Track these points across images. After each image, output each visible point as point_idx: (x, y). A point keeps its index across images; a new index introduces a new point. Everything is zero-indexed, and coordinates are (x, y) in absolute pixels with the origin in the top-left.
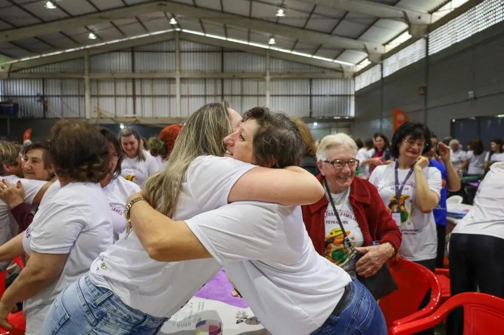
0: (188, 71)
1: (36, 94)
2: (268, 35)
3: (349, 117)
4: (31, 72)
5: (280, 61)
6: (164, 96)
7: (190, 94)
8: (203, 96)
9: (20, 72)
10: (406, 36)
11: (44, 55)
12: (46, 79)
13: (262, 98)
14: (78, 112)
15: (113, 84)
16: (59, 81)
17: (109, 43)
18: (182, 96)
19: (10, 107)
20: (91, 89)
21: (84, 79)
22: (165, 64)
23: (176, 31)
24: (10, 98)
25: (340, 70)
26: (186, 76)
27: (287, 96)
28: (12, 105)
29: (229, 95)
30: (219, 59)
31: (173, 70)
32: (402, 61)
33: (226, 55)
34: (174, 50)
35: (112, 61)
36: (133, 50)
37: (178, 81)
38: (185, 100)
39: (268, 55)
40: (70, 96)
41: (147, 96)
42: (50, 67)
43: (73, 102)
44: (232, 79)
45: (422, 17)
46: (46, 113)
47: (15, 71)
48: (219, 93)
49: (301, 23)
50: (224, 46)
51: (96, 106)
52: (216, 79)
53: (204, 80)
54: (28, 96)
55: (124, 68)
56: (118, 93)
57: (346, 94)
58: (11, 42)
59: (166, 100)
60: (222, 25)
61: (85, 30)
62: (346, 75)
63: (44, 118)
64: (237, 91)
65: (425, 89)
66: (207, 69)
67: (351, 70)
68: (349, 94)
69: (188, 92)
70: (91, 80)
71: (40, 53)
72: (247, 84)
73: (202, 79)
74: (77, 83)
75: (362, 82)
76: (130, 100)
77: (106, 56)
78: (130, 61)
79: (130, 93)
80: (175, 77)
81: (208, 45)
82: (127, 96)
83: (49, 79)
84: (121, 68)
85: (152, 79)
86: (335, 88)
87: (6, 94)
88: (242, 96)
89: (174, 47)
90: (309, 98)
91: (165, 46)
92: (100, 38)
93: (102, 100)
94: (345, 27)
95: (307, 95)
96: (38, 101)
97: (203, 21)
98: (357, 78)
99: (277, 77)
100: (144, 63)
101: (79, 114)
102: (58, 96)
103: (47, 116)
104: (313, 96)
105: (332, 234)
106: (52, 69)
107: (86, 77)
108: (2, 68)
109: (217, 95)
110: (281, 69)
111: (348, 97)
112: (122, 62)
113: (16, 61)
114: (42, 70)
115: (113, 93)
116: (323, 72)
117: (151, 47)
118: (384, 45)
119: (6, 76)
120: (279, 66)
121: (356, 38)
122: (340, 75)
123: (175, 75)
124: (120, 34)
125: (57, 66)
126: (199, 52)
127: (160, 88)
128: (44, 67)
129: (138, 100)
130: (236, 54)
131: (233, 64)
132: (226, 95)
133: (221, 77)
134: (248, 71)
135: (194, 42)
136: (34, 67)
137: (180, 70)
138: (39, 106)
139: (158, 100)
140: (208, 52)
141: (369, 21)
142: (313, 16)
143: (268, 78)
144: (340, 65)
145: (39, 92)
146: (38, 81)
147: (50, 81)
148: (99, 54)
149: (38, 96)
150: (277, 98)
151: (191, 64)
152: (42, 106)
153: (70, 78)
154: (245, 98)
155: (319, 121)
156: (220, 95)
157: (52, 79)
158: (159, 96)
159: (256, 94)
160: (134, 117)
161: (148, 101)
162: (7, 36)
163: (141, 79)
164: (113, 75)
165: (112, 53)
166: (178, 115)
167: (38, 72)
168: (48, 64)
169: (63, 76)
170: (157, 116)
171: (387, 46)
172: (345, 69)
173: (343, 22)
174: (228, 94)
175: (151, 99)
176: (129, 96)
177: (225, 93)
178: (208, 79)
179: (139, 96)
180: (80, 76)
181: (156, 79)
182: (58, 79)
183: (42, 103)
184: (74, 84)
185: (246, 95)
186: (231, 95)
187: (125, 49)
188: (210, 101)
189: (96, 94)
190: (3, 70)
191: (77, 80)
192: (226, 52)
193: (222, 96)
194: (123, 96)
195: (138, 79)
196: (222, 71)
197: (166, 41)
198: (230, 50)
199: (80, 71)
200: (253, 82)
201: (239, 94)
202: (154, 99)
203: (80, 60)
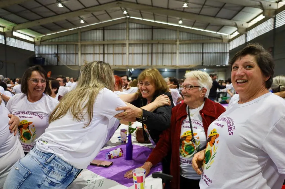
0: (133, 39)
1: (54, 53)
2: (178, 18)
3: (225, 65)
4: (51, 41)
5: (185, 33)
6: (120, 54)
7: (134, 52)
8: (141, 53)
9: (46, 41)
10: (262, 17)
11: (58, 32)
12: (59, 45)
13: (174, 55)
14: (74, 62)
15: (93, 47)
16: (65, 46)
17: (91, 25)
18: (129, 54)
19: (41, 60)
20: (81, 50)
21: (78, 44)
22: (121, 36)
23: (127, 18)
24: (41, 55)
25: (220, 38)
26: (132, 42)
27: (189, 53)
28: (42, 59)
29: (156, 53)
30: (151, 33)
31: (125, 39)
32: (258, 32)
33: (155, 30)
34: (125, 28)
35: (93, 35)
36: (104, 28)
37: (127, 45)
38: (131, 56)
39: (178, 30)
40: (71, 54)
41: (111, 54)
42: (61, 38)
43: (72, 57)
44: (157, 44)
45: (271, 5)
46: (58, 62)
47: (43, 41)
48: (150, 51)
49: (197, 11)
50: (153, 25)
51: (84, 59)
52: (148, 44)
54: (50, 54)
55: (99, 39)
56: (96, 52)
57: (224, 52)
58: (42, 26)
59: (121, 55)
60: (152, 13)
61: (78, 18)
62: (224, 41)
63: (58, 65)
64: (160, 50)
65: (273, 48)
66: (143, 38)
67: (227, 37)
68: (225, 52)
69: (133, 51)
70: (82, 45)
71: (56, 31)
72: (166, 47)
73: (141, 44)
74: (74, 47)
75: (234, 45)
76: (102, 56)
77: (90, 32)
78: (102, 35)
79: (102, 52)
80: (125, 43)
81: (145, 25)
82: (100, 54)
83: (60, 45)
84: (97, 39)
85: (114, 44)
86: (218, 48)
87: (39, 53)
88: (163, 53)
89: (126, 27)
90: (201, 54)
91: (121, 26)
92: (86, 23)
93: (87, 56)
94: (224, 12)
95: (200, 53)
96: (55, 57)
97: (142, 11)
98: (231, 43)
99: (183, 43)
100: (110, 35)
101: (75, 63)
102: (65, 54)
103: (59, 65)
104: (204, 53)
105: (185, 134)
106: (62, 39)
107: (79, 44)
108: (37, 39)
110: (186, 38)
111: (225, 54)
112: (98, 35)
113: (44, 36)
114: (57, 40)
115: (93, 52)
116: (210, 39)
117: (114, 27)
118: (248, 22)
119: (39, 43)
120: (185, 36)
121: (230, 19)
122: (220, 41)
123: (126, 42)
124: (97, 20)
125: (64, 38)
126: (139, 29)
127: (118, 49)
128: (58, 39)
129: (106, 56)
130: (160, 30)
131: (158, 35)
132: (154, 53)
133: (151, 43)
134: (166, 39)
135: (136, 23)
136: (53, 39)
137: (129, 39)
138: (55, 59)
139: (117, 56)
140: (144, 29)
141: (239, 9)
142: (205, 6)
143: (178, 43)
144: (221, 35)
145: (55, 52)
146: (55, 46)
147: (61, 46)
148: (86, 31)
150: (183, 54)
151: (135, 36)
152: (57, 59)
153: (71, 44)
155: (207, 68)
156: (150, 53)
157: (62, 45)
158: (117, 54)
159: (171, 52)
161: (111, 56)
162: (39, 23)
163: (108, 44)
164: (93, 42)
165: (93, 31)
166: (127, 64)
167: (55, 41)
169: (67, 43)
170: (116, 64)
171: (249, 23)
172: (223, 37)
173: (223, 10)
174: (155, 52)
175: (113, 55)
176: (101, 54)
177: (153, 52)
178: (144, 44)
179: (106, 54)
180: (76, 43)
181: (115, 44)
182: (65, 45)
183: (57, 58)
184: (72, 47)
185: (165, 53)
186: (157, 53)
187: (100, 28)
188: (145, 56)
189: (84, 53)
190: (38, 41)
191: (74, 45)
192: (154, 28)
193: (152, 53)
194: (98, 54)
195: (106, 44)
196: (152, 39)
197: (122, 23)
198: (157, 28)
199: (76, 40)
200: (169, 46)
201: (161, 52)
202: (115, 55)
203: (76, 35)
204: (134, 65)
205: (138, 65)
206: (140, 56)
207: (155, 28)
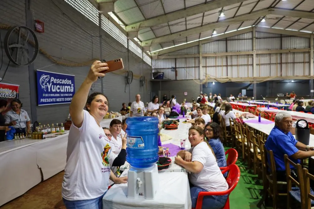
1: (171, 67)
4: (168, 55)
6: (245, 65)
7: (261, 63)
8: (268, 64)
9: (163, 55)
11: (176, 46)
13: (307, 64)
14: (194, 76)
15: (214, 60)
16: (185, 59)
21: (199, 57)
22: (246, 46)
23: (253, 27)
24: (158, 70)
26: (260, 52)
29: (285, 63)
30: (280, 41)
31: (250, 50)
33: (284, 39)
35: (214, 47)
36: (226, 39)
37: (255, 56)
38: (258, 67)
39: (312, 37)
40: (190, 67)
41: (234, 65)
42: (179, 52)
43: (192, 71)
44: (287, 53)
46: (177, 77)
47: (160, 55)
48: (279, 61)
51: (205, 72)
52: (276, 54)
54: (167, 69)
55: (221, 50)
56: (217, 65)
59: (246, 67)
64: (290, 60)
66: (271, 48)
69: (259, 62)
70: (203, 58)
72: (296, 56)
73: (268, 54)
76: (225, 68)
77: (211, 44)
78: (225, 46)
79: (225, 64)
80: (252, 53)
81: (272, 33)
83: (178, 58)
84: (219, 50)
85: (238, 56)
88: (294, 63)
89: (251, 36)
93: (208, 69)
96: (172, 71)
100: (234, 46)
102: (183, 68)
103: (177, 79)
107: (201, 56)
109: (278, 63)
112: (220, 46)
113: (162, 49)
114: (174, 54)
115: (214, 65)
117: (237, 37)
119: (157, 58)
123: (253, 52)
125: (183, 51)
127: (242, 61)
130: (290, 38)
131: (288, 44)
132: (283, 63)
133: (281, 52)
134: (297, 48)
135: (263, 32)
136: (170, 52)
139: (241, 68)
140: (272, 38)
143: (312, 51)
145: (173, 66)
146: (172, 60)
149: (172, 68)
151: (261, 46)
152: (174, 74)
153: (190, 58)
156: (279, 63)
157: (180, 58)
158: (241, 65)
159: (303, 61)
160: (227, 78)
161: (235, 68)
164: (215, 54)
168: (178, 50)
169: (186, 56)
170: (241, 77)
174: (284, 62)
175: (237, 67)
176: (224, 66)
177: (282, 62)
178: (272, 54)
179: (229, 66)
180: (197, 56)
181: (240, 55)
183: (174, 72)
184: (193, 60)
185: (296, 63)
186: (287, 63)
187: (222, 39)
188: (273, 67)
189: (205, 65)
190: (155, 55)
191: (194, 58)
192: (283, 37)
193: (281, 63)
194: (220, 66)
195: (229, 56)
196: (281, 49)
197: (246, 33)
198: (286, 36)
199: (195, 53)
200: (301, 55)
201: (291, 62)
202: (239, 67)
203: (195, 47)
204: (260, 77)
205: (265, 76)
206: (268, 66)
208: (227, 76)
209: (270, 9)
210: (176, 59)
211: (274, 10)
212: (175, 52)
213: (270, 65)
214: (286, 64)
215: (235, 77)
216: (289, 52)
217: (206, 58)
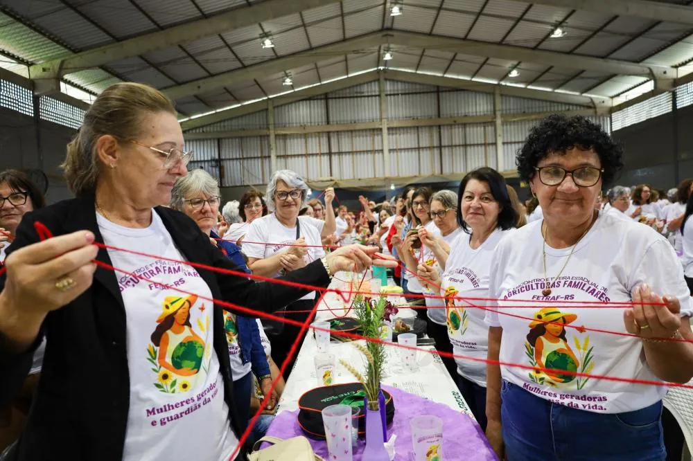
0: (395, 118)
1: (209, 159)
4: (203, 132)
5: (512, 99)
6: (367, 152)
7: (399, 147)
8: (415, 149)
9: (191, 132)
11: (218, 111)
12: (222, 139)
13: (491, 148)
14: (261, 177)
15: (303, 141)
16: (238, 140)
18: (390, 151)
20: (277, 149)
21: (268, 136)
22: (367, 111)
23: (380, 70)
25: (591, 105)
26: (395, 125)
29: (448, 146)
30: (435, 101)
31: (376, 119)
33: (442, 95)
34: (378, 93)
35: (302, 112)
36: (326, 97)
37: (385, 131)
38: (394, 155)
39: (497, 92)
40: (251, 158)
41: (346, 153)
42: (226, 124)
43: (255, 166)
44: (451, 125)
46: (223, 180)
48: (436, 143)
50: (440, 84)
52: (431, 127)
53: (416, 129)
54: (201, 161)
55: (316, 121)
56: (310, 151)
59: (370, 156)
60: (451, 56)
62: (599, 111)
64: (458, 140)
66: (419, 115)
67: (605, 104)
69: (397, 146)
70: (277, 136)
71: (215, 108)
72: (470, 131)
73: (414, 127)
74: (259, 142)
76: (326, 158)
78: (324, 111)
79: (325, 150)
80: (380, 127)
81: (420, 84)
82: (321, 154)
83: (225, 138)
84: (313, 121)
85: (352, 131)
88: (465, 145)
89: (377, 89)
91: (365, 90)
93: (291, 161)
94: (636, 46)
96: (212, 166)
97: (426, 52)
98: (616, 115)
100: (343, 112)
101: (263, 180)
102: (237, 159)
103: (224, 185)
106: (228, 126)
107: (272, 133)
109: (434, 147)
110: (514, 109)
113: (187, 119)
114: (216, 128)
115: (304, 152)
117: (349, 91)
118: (677, 67)
120: (512, 105)
121: (638, 62)
122: (591, 112)
123: (381, 124)
124: (316, 77)
125: (234, 122)
126: (409, 94)
127: (362, 143)
128: (218, 124)
129: (335, 159)
130: (455, 93)
131: (451, 106)
132: (445, 146)
133: (438, 124)
134: (471, 114)
135: (401, 82)
136: (207, 126)
137: (387, 119)
139: (359, 157)
140: (420, 93)
143: (499, 121)
144: (591, 99)
145: (213, 155)
146: (212, 141)
147: (227, 140)
149: (211, 160)
151: (397, 110)
152: (218, 173)
153: (251, 137)
154: (468, 148)
156: (437, 147)
157: (229, 138)
158: (360, 152)
159: (483, 142)
160: (331, 180)
161: (347, 159)
162: (198, 87)
164: (303, 129)
165: (301, 103)
166: (387, 175)
167: (212, 131)
168: (224, 121)
169: (243, 134)
170: (359, 177)
171: (681, 68)
172: (596, 102)
174: (446, 144)
175: (351, 156)
176: (324, 154)
177: (443, 144)
178: (422, 127)
179: (335, 153)
180: (264, 132)
181: (355, 131)
182: (236, 138)
183: (217, 169)
184: (255, 143)
185: (470, 145)
186: (451, 146)
187: (317, 95)
188: (425, 155)
189: (282, 154)
191: (259, 139)
192: (442, 92)
193: (440, 147)
194: (317, 154)
195: (334, 132)
196: (439, 116)
197: (367, 83)
198: (447, 89)
199: (262, 126)
200: (479, 128)
201: (461, 143)
202: (355, 156)
203: (261, 113)
204: (401, 176)
205: (411, 175)
206: (414, 154)
207: (444, 89)
208: (331, 175)
209: (385, 33)
210: (219, 141)
211: (392, 36)
212: (215, 125)
213: (419, 151)
214: (450, 148)
215: (348, 178)
216: (454, 123)
217: (285, 137)
